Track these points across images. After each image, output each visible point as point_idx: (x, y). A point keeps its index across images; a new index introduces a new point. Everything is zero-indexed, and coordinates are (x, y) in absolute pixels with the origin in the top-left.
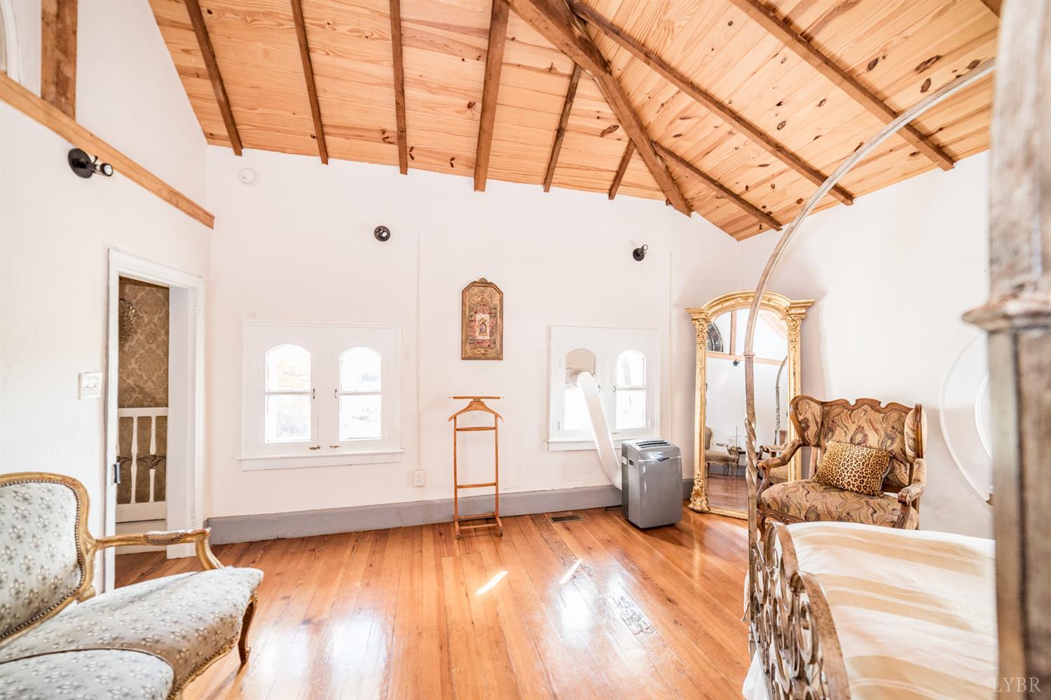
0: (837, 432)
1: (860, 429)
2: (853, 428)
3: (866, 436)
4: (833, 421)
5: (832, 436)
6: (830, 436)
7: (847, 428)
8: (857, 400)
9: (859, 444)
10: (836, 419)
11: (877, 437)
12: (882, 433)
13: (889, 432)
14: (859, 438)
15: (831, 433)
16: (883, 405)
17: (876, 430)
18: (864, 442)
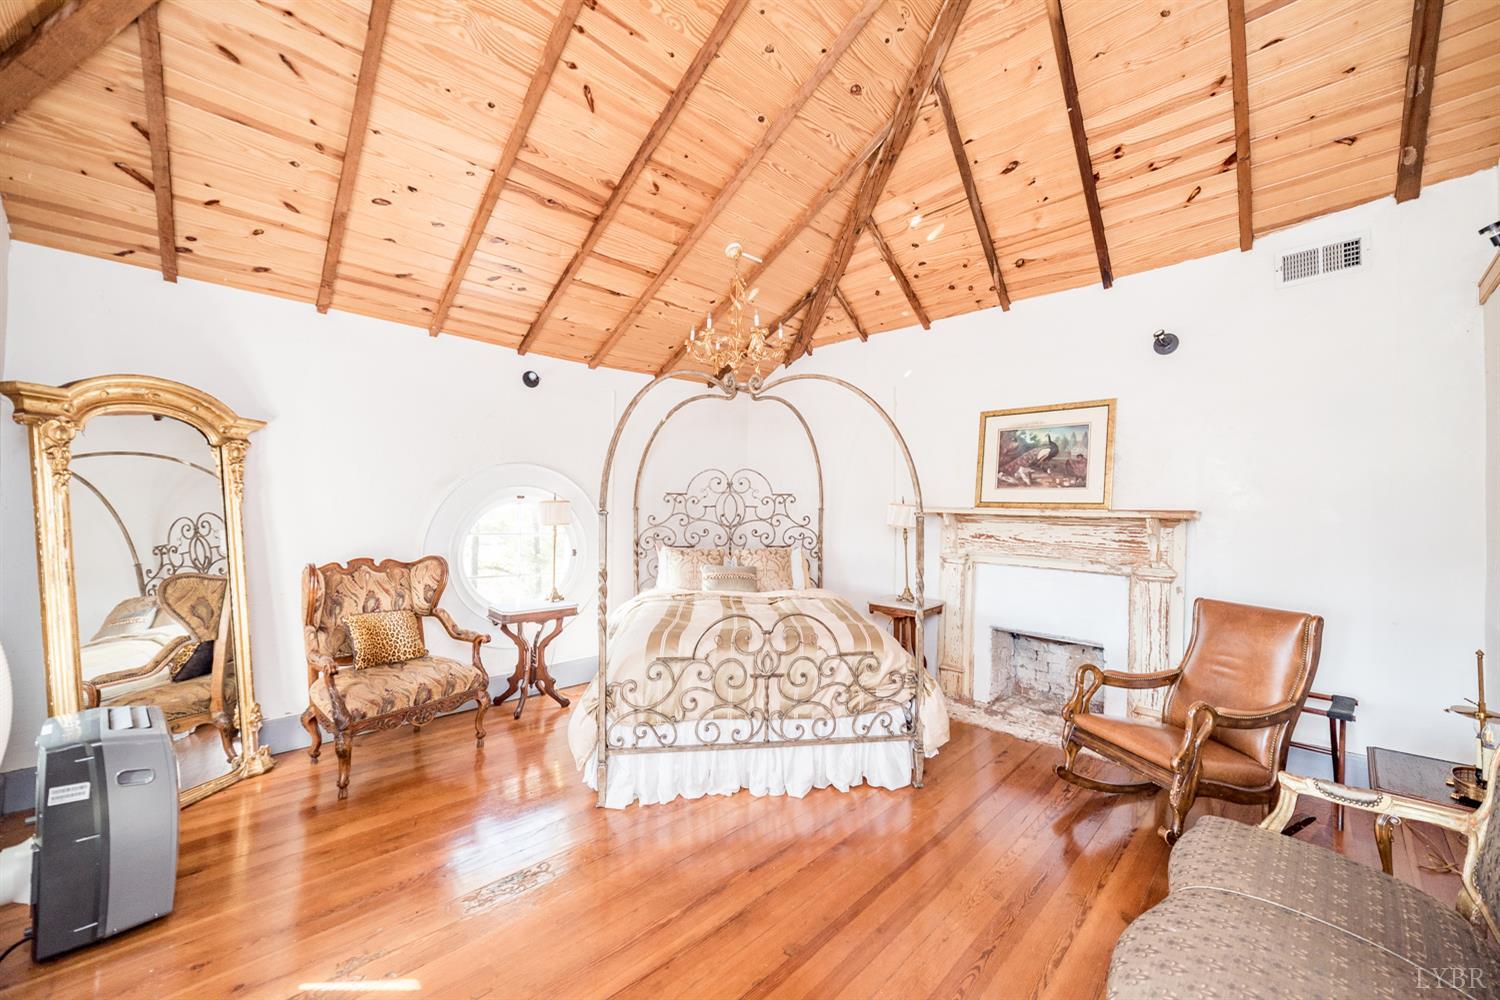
0: (346, 604)
1: (371, 594)
2: (362, 594)
3: (378, 600)
4: (338, 592)
5: (341, 610)
6: (337, 611)
7: (356, 596)
8: (348, 563)
9: (373, 611)
10: (340, 588)
11: (389, 599)
12: (393, 592)
13: (399, 591)
14: (371, 604)
15: (338, 608)
16: (377, 563)
17: (387, 591)
18: (378, 608)
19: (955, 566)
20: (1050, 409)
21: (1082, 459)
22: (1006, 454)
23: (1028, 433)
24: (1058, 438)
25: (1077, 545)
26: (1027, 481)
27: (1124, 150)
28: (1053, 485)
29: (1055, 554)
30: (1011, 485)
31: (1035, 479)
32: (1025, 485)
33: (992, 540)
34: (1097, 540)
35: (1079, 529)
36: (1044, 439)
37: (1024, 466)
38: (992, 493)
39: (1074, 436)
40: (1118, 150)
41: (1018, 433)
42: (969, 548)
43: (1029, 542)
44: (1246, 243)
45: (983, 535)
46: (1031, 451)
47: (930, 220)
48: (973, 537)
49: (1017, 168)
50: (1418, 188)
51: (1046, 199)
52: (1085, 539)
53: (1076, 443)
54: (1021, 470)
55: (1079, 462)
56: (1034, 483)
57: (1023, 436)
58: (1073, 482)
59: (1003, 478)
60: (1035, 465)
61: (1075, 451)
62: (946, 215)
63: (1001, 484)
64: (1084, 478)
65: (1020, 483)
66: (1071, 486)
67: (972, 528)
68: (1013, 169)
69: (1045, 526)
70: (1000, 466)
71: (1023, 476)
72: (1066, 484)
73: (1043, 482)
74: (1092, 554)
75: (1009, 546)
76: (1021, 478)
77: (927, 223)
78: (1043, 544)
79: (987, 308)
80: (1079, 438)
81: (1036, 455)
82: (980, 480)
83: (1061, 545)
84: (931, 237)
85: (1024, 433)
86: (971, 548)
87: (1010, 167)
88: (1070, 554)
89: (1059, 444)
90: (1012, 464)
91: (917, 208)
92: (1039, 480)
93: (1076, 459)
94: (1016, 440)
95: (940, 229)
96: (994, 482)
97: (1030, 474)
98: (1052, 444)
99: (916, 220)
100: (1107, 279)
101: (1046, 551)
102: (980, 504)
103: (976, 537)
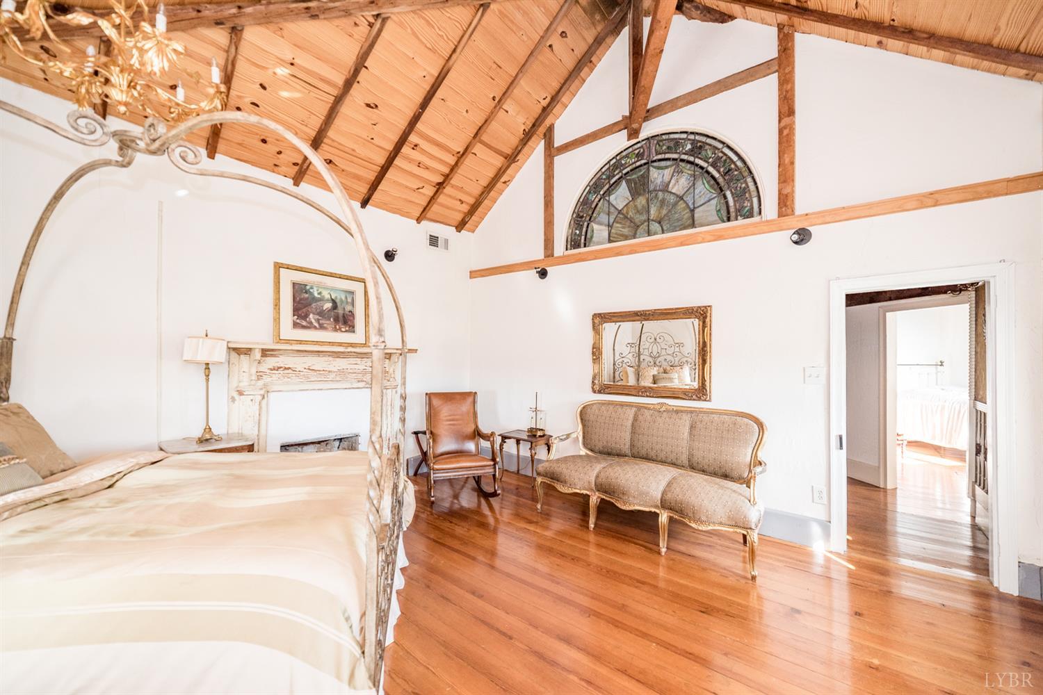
19: (252, 397)
20: (331, 275)
21: (352, 314)
22: (299, 303)
23: (315, 289)
24: (336, 297)
25: (351, 371)
26: (317, 325)
27: (418, 148)
28: (335, 330)
29: (338, 379)
30: (304, 327)
31: (323, 324)
32: (315, 328)
33: (290, 371)
34: (362, 367)
35: (352, 360)
36: (327, 296)
37: (314, 314)
38: (288, 331)
39: (346, 298)
40: (416, 146)
41: (308, 287)
42: (266, 379)
43: (320, 371)
44: (419, 220)
45: (281, 367)
46: (318, 303)
47: (294, 82)
48: (271, 370)
49: (374, 110)
50: (462, 229)
51: (372, 139)
52: (356, 367)
53: (347, 303)
54: (311, 316)
55: (350, 316)
56: (322, 327)
57: (311, 290)
58: (347, 329)
59: (298, 321)
60: (321, 313)
61: (349, 308)
62: (310, 91)
63: (295, 325)
64: (354, 327)
65: (310, 327)
66: (346, 331)
67: (271, 362)
68: (372, 108)
69: (331, 358)
70: (294, 311)
71: (313, 321)
72: (343, 330)
73: (328, 327)
74: (360, 376)
75: (304, 375)
76: (311, 323)
77: (290, 82)
78: (329, 372)
79: (279, 174)
80: (349, 300)
81: (322, 307)
82: (277, 320)
83: (341, 372)
84: (285, 94)
85: (312, 288)
86: (269, 379)
87: (372, 105)
88: (347, 378)
89: (338, 301)
90: (304, 310)
91: (292, 64)
92: (325, 325)
93: (348, 313)
94: (306, 292)
95: (297, 95)
96: (290, 324)
97: (318, 321)
98: (334, 301)
99: (282, 71)
100: (364, 203)
101: (332, 376)
102: (280, 341)
103: (274, 369)
